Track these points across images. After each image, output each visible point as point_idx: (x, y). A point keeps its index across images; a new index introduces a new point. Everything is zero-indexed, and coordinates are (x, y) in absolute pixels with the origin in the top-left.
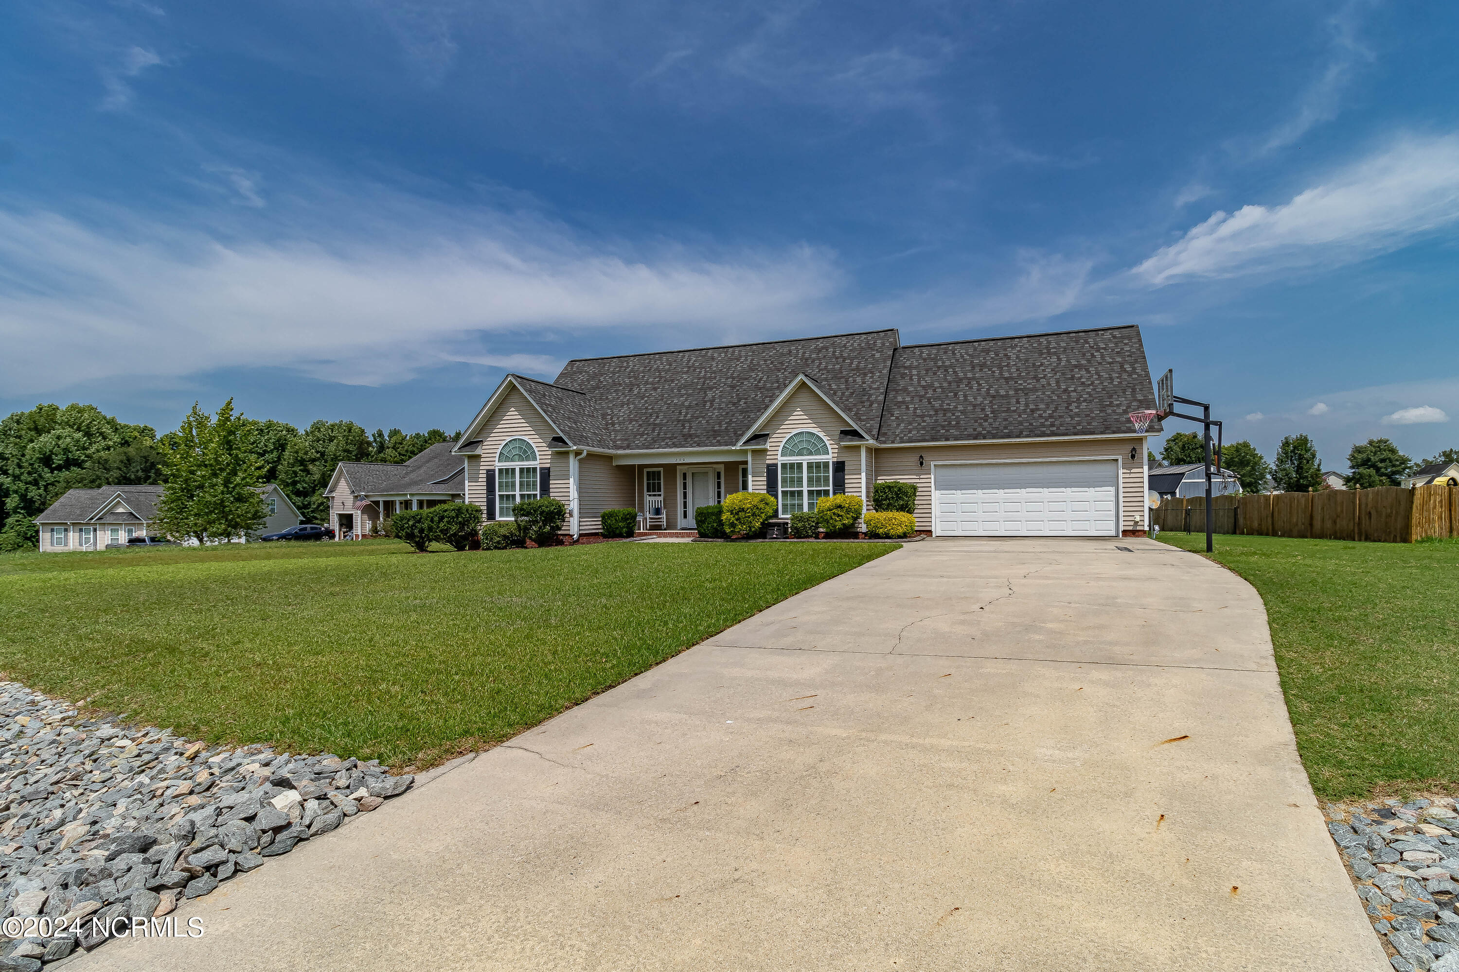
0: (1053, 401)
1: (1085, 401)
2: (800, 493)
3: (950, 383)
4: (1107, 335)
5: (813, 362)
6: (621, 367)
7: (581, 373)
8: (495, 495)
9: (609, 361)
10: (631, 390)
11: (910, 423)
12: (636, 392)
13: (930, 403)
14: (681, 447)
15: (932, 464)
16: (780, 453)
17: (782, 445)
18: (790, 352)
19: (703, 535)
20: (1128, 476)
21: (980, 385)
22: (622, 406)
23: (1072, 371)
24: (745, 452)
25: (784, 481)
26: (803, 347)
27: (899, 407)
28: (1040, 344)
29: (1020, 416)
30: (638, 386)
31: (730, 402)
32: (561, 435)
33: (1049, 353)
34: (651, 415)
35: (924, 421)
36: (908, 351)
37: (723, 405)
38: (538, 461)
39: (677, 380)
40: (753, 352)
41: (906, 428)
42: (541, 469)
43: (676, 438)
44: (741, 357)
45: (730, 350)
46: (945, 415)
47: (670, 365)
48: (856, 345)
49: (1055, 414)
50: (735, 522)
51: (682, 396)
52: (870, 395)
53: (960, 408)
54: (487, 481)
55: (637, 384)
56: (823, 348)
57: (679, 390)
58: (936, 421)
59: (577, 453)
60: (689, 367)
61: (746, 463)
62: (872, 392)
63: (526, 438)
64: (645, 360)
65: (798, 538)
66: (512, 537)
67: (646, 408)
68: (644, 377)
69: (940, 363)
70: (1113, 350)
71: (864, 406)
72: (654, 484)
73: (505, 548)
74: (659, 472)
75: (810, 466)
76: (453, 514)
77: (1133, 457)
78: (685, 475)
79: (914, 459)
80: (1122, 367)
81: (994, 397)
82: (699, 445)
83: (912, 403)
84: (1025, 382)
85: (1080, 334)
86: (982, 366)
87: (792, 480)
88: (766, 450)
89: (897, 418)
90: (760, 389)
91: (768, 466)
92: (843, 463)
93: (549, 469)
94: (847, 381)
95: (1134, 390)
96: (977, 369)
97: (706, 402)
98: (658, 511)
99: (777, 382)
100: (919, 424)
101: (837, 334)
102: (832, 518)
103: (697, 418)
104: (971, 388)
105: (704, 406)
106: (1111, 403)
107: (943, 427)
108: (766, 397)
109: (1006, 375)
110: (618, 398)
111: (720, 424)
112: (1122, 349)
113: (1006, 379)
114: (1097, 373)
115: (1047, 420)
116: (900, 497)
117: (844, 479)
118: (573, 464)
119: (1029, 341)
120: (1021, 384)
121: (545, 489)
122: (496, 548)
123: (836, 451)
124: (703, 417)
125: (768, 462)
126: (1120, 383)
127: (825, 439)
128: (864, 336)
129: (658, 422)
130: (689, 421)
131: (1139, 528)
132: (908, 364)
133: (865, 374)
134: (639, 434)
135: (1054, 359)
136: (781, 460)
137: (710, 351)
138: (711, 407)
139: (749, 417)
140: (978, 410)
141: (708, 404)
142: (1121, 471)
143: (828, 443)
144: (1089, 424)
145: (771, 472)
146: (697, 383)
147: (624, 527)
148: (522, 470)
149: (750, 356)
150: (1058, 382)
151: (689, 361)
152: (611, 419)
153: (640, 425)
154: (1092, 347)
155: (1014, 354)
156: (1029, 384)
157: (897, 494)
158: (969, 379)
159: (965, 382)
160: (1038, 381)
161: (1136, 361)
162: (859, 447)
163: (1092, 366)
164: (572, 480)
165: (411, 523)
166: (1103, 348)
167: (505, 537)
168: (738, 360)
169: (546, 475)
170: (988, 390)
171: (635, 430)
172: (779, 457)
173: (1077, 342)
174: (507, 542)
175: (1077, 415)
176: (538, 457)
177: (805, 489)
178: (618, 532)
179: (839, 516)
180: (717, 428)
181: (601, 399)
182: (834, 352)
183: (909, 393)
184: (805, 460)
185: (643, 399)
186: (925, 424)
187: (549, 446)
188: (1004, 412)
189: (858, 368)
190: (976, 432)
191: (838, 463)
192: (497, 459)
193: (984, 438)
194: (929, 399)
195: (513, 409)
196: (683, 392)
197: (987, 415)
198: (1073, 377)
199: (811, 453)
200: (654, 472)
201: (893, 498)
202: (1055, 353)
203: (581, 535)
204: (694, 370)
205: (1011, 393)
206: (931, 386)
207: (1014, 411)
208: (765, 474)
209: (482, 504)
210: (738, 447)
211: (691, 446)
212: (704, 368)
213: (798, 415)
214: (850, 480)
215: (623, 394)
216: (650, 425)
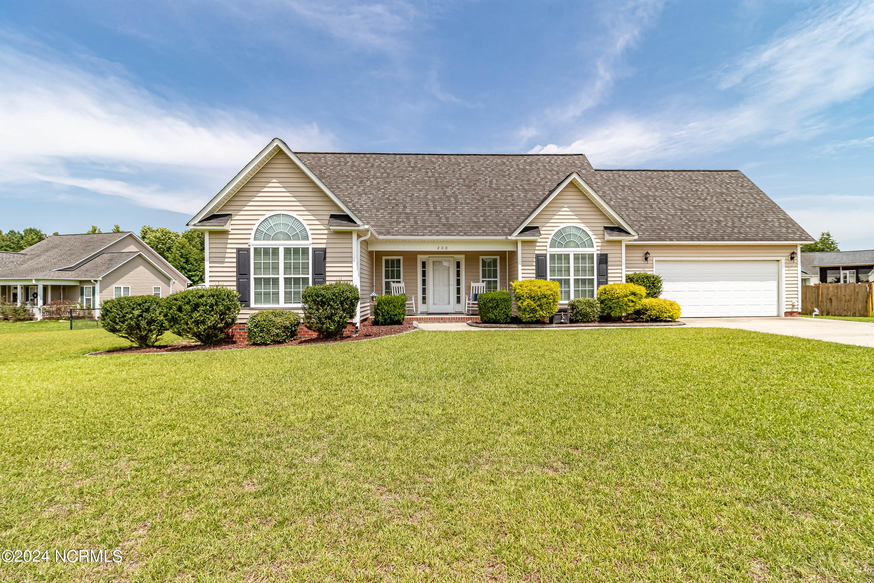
0: (726, 216)
1: (747, 217)
2: (567, 281)
3: (640, 198)
4: (725, 174)
6: (339, 162)
8: (249, 279)
12: (368, 183)
13: (636, 212)
15: (653, 260)
16: (548, 244)
17: (551, 237)
18: (504, 163)
19: (487, 321)
20: (787, 272)
21: (664, 201)
22: (360, 195)
23: (721, 196)
24: (516, 243)
25: (553, 271)
26: (513, 160)
28: (684, 176)
29: (712, 225)
30: (368, 179)
32: (347, 211)
33: (695, 183)
34: (397, 205)
35: (642, 225)
37: (468, 201)
39: (407, 177)
40: (469, 160)
42: (314, 250)
43: (437, 227)
44: (459, 163)
46: (654, 221)
47: (392, 164)
48: (558, 162)
49: (735, 225)
50: (537, 308)
51: (420, 190)
53: (662, 216)
54: (238, 262)
55: (365, 178)
56: (532, 162)
57: (414, 186)
58: (651, 225)
59: (359, 234)
60: (413, 167)
61: (516, 252)
63: (294, 214)
65: (585, 322)
66: (292, 329)
67: (388, 199)
68: (369, 171)
69: (621, 183)
70: (737, 185)
72: (393, 271)
73: (285, 342)
74: (399, 261)
75: (576, 257)
76: (211, 300)
77: (791, 258)
78: (424, 264)
79: (639, 255)
80: (752, 196)
81: (681, 210)
82: (466, 234)
84: (695, 201)
85: (707, 172)
86: (655, 188)
87: (560, 269)
88: (536, 241)
91: (537, 256)
92: (606, 255)
93: (324, 250)
95: (773, 212)
96: (653, 190)
97: (449, 197)
99: (509, 185)
100: (640, 227)
103: (449, 210)
104: (659, 203)
105: (449, 200)
106: (766, 219)
107: (661, 230)
108: (507, 196)
110: (351, 188)
112: (742, 184)
113: (679, 198)
114: (740, 199)
115: (733, 229)
117: (606, 270)
118: (356, 244)
119: (675, 174)
120: (694, 203)
121: (320, 272)
123: (600, 244)
124: (454, 209)
125: (537, 252)
126: (760, 206)
127: (590, 233)
130: (441, 212)
131: (795, 310)
134: (394, 222)
136: (551, 251)
138: (456, 201)
139: (501, 212)
140: (677, 218)
141: (453, 200)
142: (784, 269)
143: (593, 237)
144: (764, 233)
145: (540, 261)
146: (430, 181)
148: (287, 250)
149: (468, 163)
150: (718, 203)
151: (409, 162)
153: (390, 213)
154: (722, 181)
155: (671, 181)
156: (699, 202)
158: (652, 196)
159: (651, 198)
160: (704, 201)
161: (758, 193)
162: (620, 242)
164: (355, 264)
165: (136, 313)
166: (730, 183)
167: (284, 328)
168: (460, 166)
169: (320, 256)
170: (673, 205)
171: (387, 217)
172: (549, 249)
173: (709, 177)
174: (287, 335)
175: (751, 226)
176: (310, 237)
177: (572, 277)
178: (397, 319)
179: (633, 302)
180: (475, 219)
182: (544, 166)
184: (572, 251)
185: (379, 190)
187: (328, 224)
188: (697, 221)
191: (601, 255)
192: (252, 237)
193: (698, 240)
194: (633, 209)
195: (274, 180)
196: (419, 186)
197: (687, 223)
198: (726, 201)
199: (578, 246)
200: (393, 261)
202: (700, 183)
205: (692, 208)
206: (626, 199)
207: (705, 221)
208: (534, 264)
209: (232, 288)
210: (513, 237)
211: (458, 234)
212: (428, 169)
213: (565, 211)
214: (612, 271)
215: (355, 185)
216: (401, 213)
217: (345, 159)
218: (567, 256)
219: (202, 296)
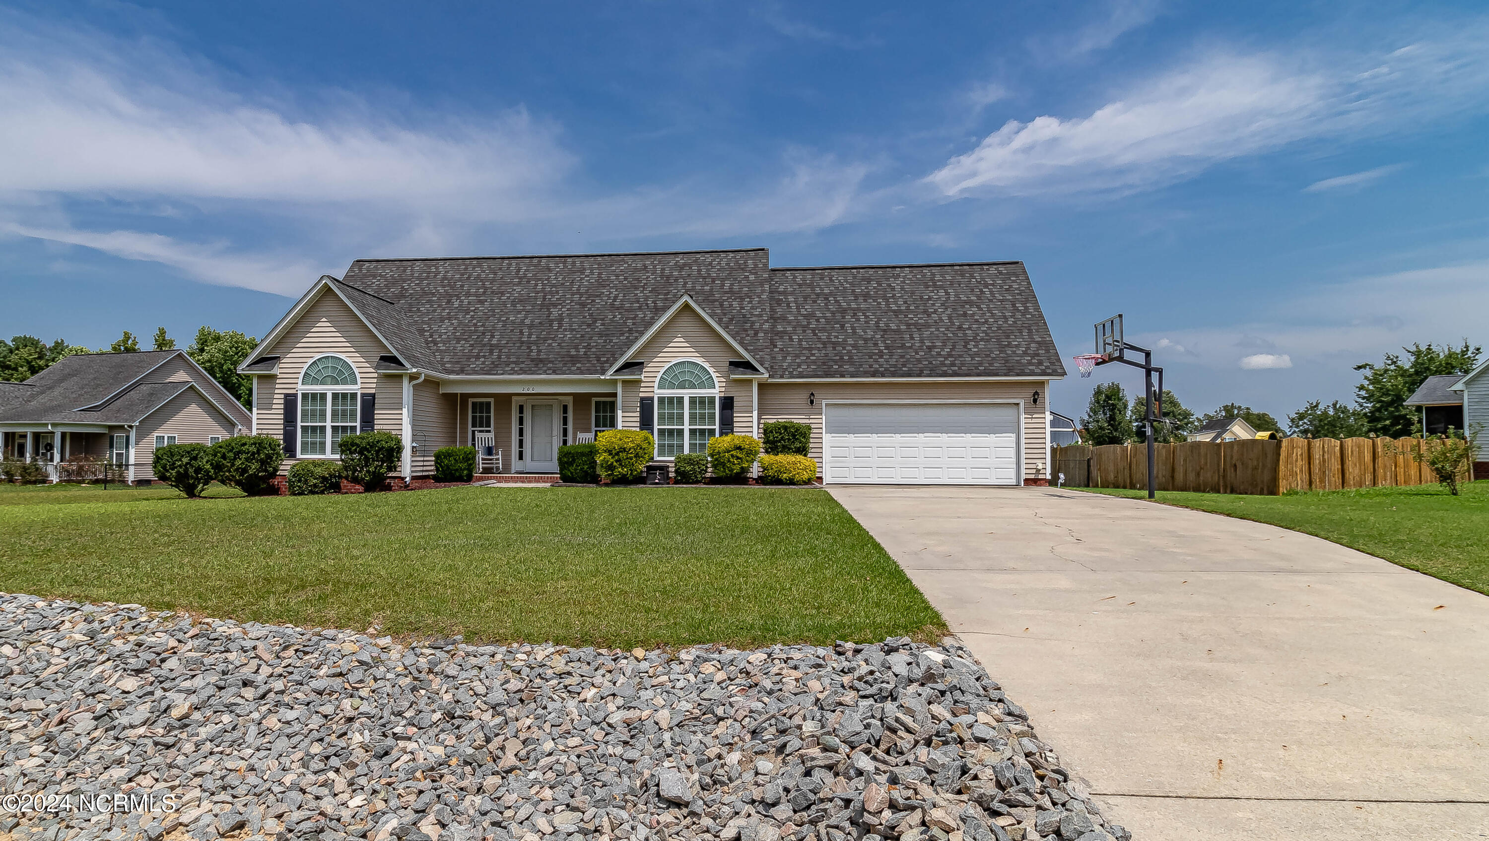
0: (949, 339)
1: (982, 340)
2: (681, 432)
3: (833, 313)
4: (993, 270)
5: (676, 280)
6: (429, 273)
7: (374, 277)
8: (295, 427)
9: (410, 263)
10: (449, 302)
11: (797, 356)
12: (456, 304)
13: (815, 334)
14: (532, 374)
15: (824, 402)
16: (656, 385)
17: (659, 375)
18: (646, 267)
19: (567, 479)
20: (1029, 421)
21: (867, 317)
22: (442, 321)
23: (963, 307)
24: (614, 382)
25: (661, 417)
26: (660, 262)
27: (781, 338)
28: (924, 276)
29: (917, 353)
30: (458, 297)
31: (583, 323)
32: (396, 353)
33: (935, 285)
34: (484, 334)
35: (813, 355)
36: (779, 274)
37: (575, 326)
38: (359, 386)
39: (508, 293)
40: (599, 264)
41: (793, 361)
42: (363, 395)
43: (523, 362)
44: (585, 269)
45: (569, 260)
46: (834, 348)
47: (495, 274)
48: (723, 263)
49: (953, 353)
50: (615, 464)
51: (519, 312)
52: (753, 323)
53: (850, 341)
54: (285, 409)
55: (456, 295)
56: (685, 265)
57: (514, 304)
58: (826, 355)
59: (412, 377)
60: (520, 278)
61: (615, 395)
62: (754, 319)
63: (342, 356)
64: (459, 265)
66: (331, 480)
67: (475, 325)
68: (462, 286)
69: (818, 290)
70: (1001, 287)
71: (748, 335)
72: (481, 417)
73: (322, 492)
74: (489, 404)
75: (693, 401)
76: (253, 449)
77: (1035, 401)
78: (521, 408)
79: (804, 396)
80: (1014, 305)
81: (885, 331)
82: (554, 372)
83: (795, 334)
84: (916, 316)
85: (965, 267)
86: (866, 296)
87: (671, 417)
88: (640, 381)
89: (781, 350)
90: (618, 309)
91: (643, 399)
92: (731, 399)
93: (373, 395)
94: (722, 305)
95: (1030, 331)
96: (861, 300)
97: (552, 321)
98: (489, 451)
99: (638, 302)
100: (808, 358)
101: (699, 250)
102: (729, 461)
103: (545, 340)
104: (858, 320)
105: (551, 325)
106: (1009, 343)
107: (836, 362)
108: (628, 319)
109: (894, 307)
110: (434, 311)
111: (576, 348)
112: (1011, 286)
113: (894, 311)
114: (990, 311)
115: (946, 359)
116: (797, 439)
117: (733, 417)
118: (407, 389)
119: (911, 272)
120: (912, 319)
121: (368, 420)
122: (312, 492)
123: (724, 384)
124: (553, 339)
125: (641, 395)
126: (1015, 322)
127: (711, 370)
128: (731, 255)
129: (494, 342)
130: (535, 343)
131: (1041, 477)
132: (781, 288)
133: (742, 299)
134: (473, 357)
135: (942, 293)
136: (658, 393)
137: (544, 261)
138: (560, 327)
139: (611, 341)
140: (870, 344)
141: (555, 325)
142: (1023, 416)
143: (714, 375)
144: (991, 364)
145: (646, 406)
146: (536, 298)
147: (465, 469)
148: (335, 396)
149: (596, 268)
150: (950, 318)
151: (518, 271)
152: (431, 336)
153: (472, 345)
154: (979, 283)
155: (898, 285)
156: (920, 318)
157: (794, 436)
158: (853, 309)
159: (851, 313)
160: (929, 315)
161: (1027, 301)
162: (750, 381)
163: (983, 303)
164: (405, 411)
165: (185, 460)
166: (991, 284)
167: (324, 479)
168: (583, 273)
169: (369, 403)
170: (877, 323)
171: (466, 351)
172: (657, 391)
173: (962, 275)
174: (325, 486)
175: (977, 354)
176: (359, 381)
177: (686, 427)
178: (457, 474)
179: (738, 458)
180: (573, 352)
181: (410, 311)
182: (699, 271)
183: (789, 322)
184: (686, 394)
185: (468, 313)
186: (814, 358)
187: (377, 368)
188: (899, 348)
189: (731, 291)
190: (872, 369)
191: (726, 398)
192: (300, 381)
193: (883, 376)
194: (813, 330)
195: (324, 319)
196: (519, 307)
197: (881, 351)
198: (965, 314)
199: (694, 387)
200: (481, 404)
201: (789, 439)
202: (941, 287)
203: (414, 478)
204: (528, 282)
205: (903, 327)
206: (812, 315)
207: (910, 347)
208: (638, 409)
209: (278, 437)
210: (608, 376)
211: (545, 373)
212: (540, 280)
213: (679, 342)
214: (739, 418)
215: (439, 306)
216: (484, 345)
217: (437, 268)
218: (680, 400)
219: (244, 444)
